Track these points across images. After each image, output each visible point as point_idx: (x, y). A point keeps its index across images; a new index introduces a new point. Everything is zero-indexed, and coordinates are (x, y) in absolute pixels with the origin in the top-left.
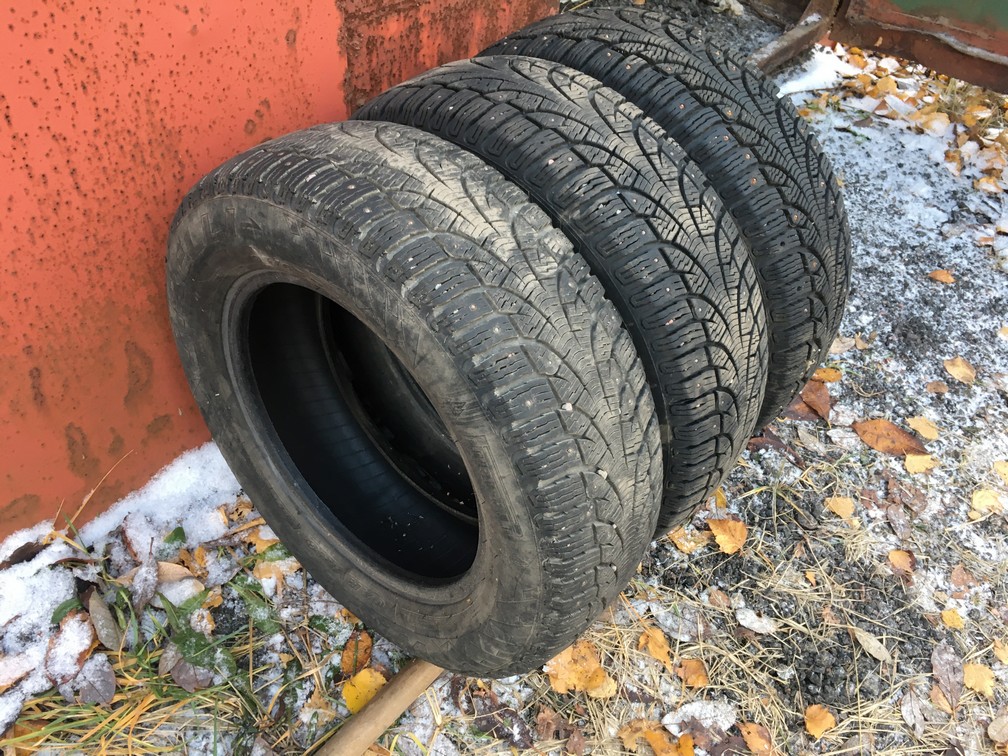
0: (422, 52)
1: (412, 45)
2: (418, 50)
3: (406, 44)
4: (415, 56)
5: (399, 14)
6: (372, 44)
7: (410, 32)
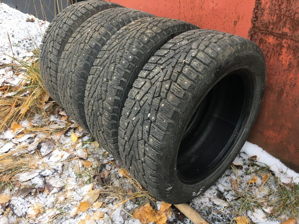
0: (281, 56)
1: (278, 51)
2: (280, 55)
3: (275, 49)
4: (279, 56)
5: (274, 37)
6: (261, 41)
7: (278, 46)
